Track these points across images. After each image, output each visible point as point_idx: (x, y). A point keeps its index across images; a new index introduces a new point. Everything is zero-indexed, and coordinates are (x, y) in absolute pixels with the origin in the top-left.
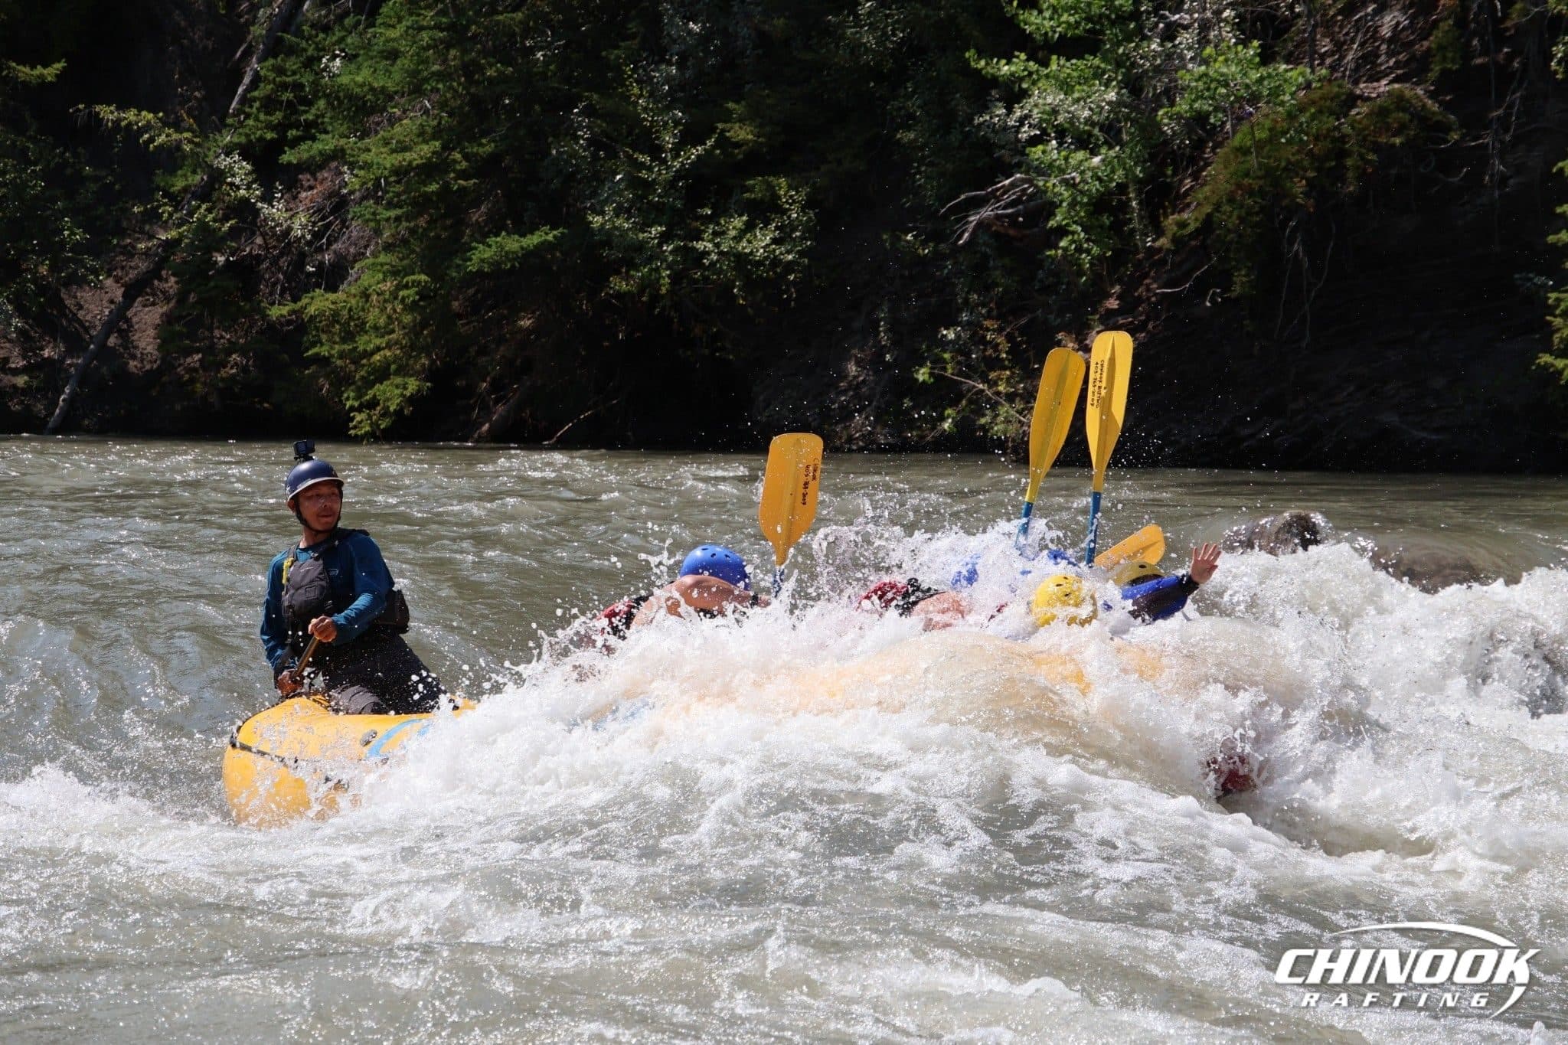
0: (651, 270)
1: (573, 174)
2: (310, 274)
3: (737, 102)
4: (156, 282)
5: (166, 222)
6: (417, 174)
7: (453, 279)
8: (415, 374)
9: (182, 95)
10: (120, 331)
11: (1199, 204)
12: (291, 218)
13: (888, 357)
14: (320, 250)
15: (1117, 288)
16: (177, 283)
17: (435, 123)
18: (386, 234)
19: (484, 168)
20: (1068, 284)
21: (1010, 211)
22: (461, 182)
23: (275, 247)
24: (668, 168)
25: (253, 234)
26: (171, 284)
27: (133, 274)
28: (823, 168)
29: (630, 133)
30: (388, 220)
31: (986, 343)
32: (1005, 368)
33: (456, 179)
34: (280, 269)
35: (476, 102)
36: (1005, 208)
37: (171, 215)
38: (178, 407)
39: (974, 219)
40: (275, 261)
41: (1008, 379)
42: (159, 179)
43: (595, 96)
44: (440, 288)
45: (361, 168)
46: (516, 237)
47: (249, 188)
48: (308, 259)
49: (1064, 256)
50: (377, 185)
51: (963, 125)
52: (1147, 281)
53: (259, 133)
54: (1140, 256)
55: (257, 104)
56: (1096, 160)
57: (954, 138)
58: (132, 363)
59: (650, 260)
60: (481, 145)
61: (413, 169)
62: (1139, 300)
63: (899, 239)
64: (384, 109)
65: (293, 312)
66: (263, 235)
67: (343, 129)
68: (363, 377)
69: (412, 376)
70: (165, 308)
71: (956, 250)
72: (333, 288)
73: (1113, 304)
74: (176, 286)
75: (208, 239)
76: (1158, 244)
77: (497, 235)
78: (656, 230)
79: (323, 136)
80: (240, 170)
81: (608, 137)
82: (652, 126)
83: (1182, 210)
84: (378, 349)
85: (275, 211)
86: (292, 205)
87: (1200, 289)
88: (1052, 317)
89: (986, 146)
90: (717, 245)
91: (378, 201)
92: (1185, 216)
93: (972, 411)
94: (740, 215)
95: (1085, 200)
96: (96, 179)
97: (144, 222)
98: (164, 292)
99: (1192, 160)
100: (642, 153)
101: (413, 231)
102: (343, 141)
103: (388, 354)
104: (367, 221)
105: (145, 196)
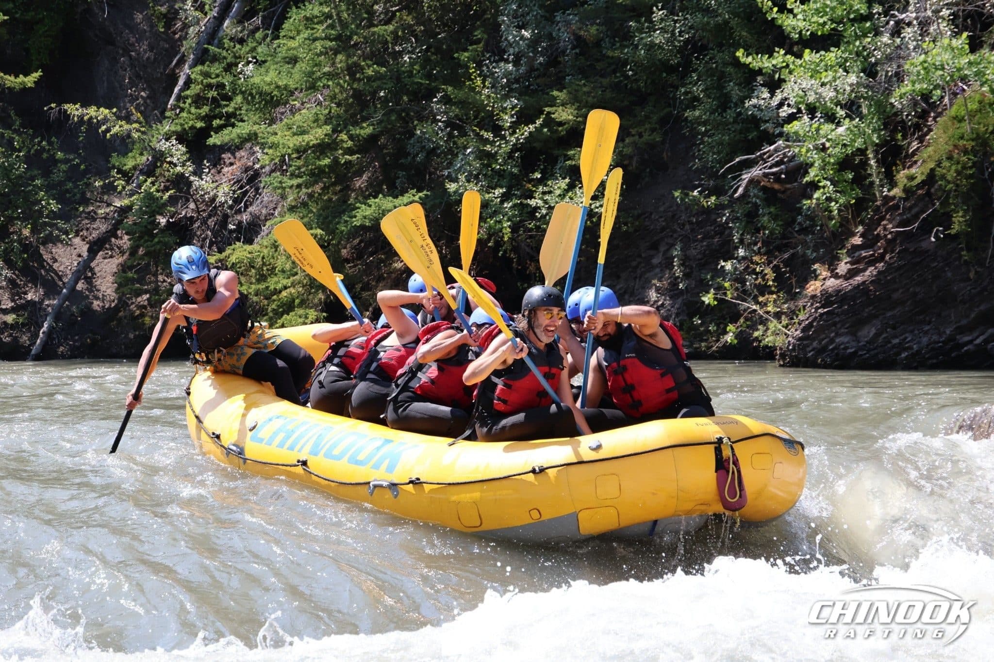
0: (496, 222)
1: (434, 149)
2: (231, 231)
3: (561, 91)
4: (113, 240)
5: (120, 193)
6: (313, 152)
7: (342, 232)
8: (315, 306)
9: (131, 95)
10: (86, 278)
11: (924, 161)
12: (216, 188)
13: (681, 286)
14: (239, 212)
15: (860, 228)
16: (129, 240)
17: (327, 111)
18: (290, 198)
19: (366, 146)
20: (822, 226)
21: (775, 170)
22: (347, 157)
23: (204, 210)
24: (507, 142)
25: (187, 200)
26: (125, 241)
27: (95, 235)
28: (627, 141)
29: (476, 117)
30: (291, 187)
31: (757, 274)
32: (772, 293)
33: (343, 155)
34: (208, 228)
35: (358, 95)
36: (770, 168)
37: (124, 188)
38: (131, 336)
39: (746, 176)
40: (204, 222)
41: (775, 301)
42: (115, 160)
43: (450, 89)
44: (332, 240)
45: (270, 148)
46: (391, 198)
47: (184, 165)
48: (230, 220)
49: (818, 205)
50: (283, 161)
51: (736, 105)
52: (884, 222)
53: (191, 123)
54: (878, 203)
55: (189, 101)
56: (841, 130)
57: (730, 115)
58: (96, 305)
59: (495, 213)
60: (362, 128)
61: (310, 148)
62: (878, 238)
63: (687, 195)
64: (287, 102)
65: (221, 261)
66: (195, 201)
67: (256, 118)
68: (274, 310)
69: (311, 308)
70: (121, 260)
71: (732, 201)
72: (250, 241)
73: (857, 240)
74: (129, 243)
75: (153, 206)
76: (892, 193)
77: (375, 197)
78: (498, 192)
79: (241, 124)
80: (178, 152)
81: (460, 120)
82: (493, 111)
83: (910, 167)
84: (286, 288)
85: (204, 184)
86: (217, 178)
87: (926, 228)
88: (809, 252)
89: (755, 121)
90: (546, 202)
91: (283, 173)
92: (913, 170)
93: (748, 327)
94: (564, 178)
95: (832, 161)
96: (66, 161)
97: (103, 193)
98: (119, 248)
99: (917, 127)
100: (486, 131)
101: (310, 196)
102: (256, 127)
103: (293, 290)
104: (275, 188)
105: (104, 173)
